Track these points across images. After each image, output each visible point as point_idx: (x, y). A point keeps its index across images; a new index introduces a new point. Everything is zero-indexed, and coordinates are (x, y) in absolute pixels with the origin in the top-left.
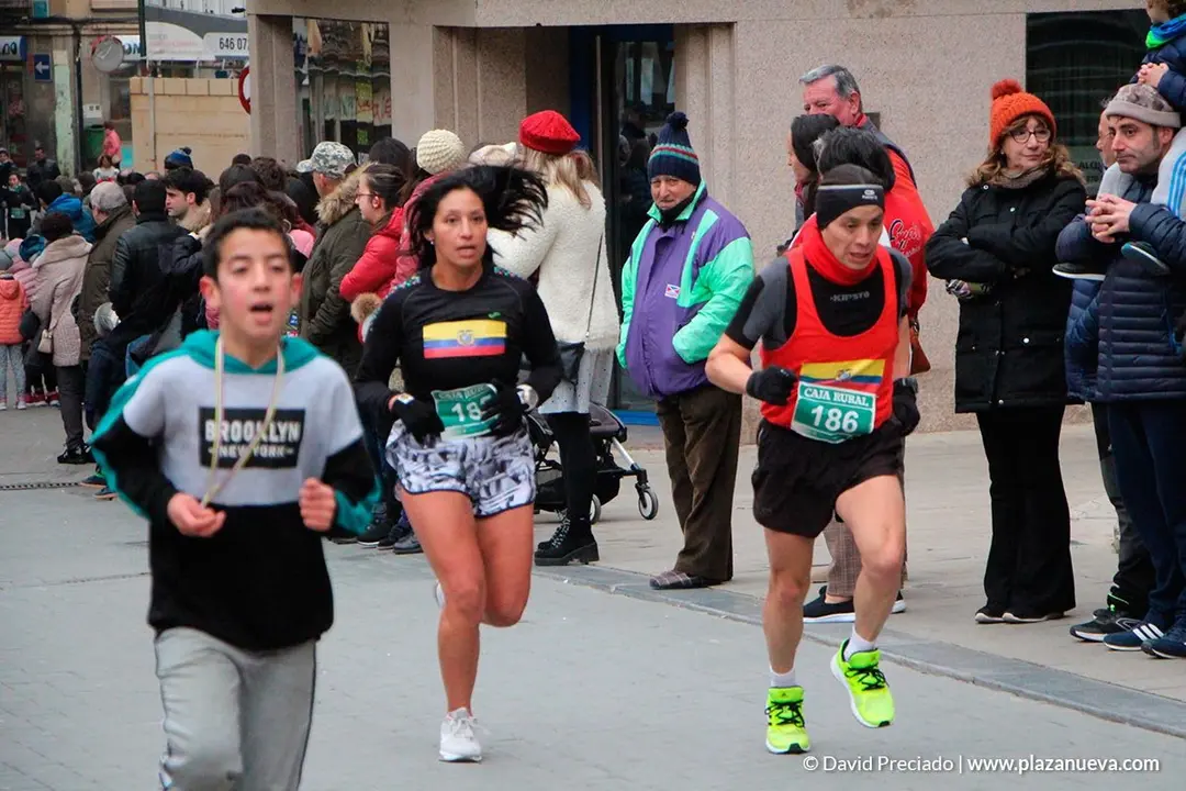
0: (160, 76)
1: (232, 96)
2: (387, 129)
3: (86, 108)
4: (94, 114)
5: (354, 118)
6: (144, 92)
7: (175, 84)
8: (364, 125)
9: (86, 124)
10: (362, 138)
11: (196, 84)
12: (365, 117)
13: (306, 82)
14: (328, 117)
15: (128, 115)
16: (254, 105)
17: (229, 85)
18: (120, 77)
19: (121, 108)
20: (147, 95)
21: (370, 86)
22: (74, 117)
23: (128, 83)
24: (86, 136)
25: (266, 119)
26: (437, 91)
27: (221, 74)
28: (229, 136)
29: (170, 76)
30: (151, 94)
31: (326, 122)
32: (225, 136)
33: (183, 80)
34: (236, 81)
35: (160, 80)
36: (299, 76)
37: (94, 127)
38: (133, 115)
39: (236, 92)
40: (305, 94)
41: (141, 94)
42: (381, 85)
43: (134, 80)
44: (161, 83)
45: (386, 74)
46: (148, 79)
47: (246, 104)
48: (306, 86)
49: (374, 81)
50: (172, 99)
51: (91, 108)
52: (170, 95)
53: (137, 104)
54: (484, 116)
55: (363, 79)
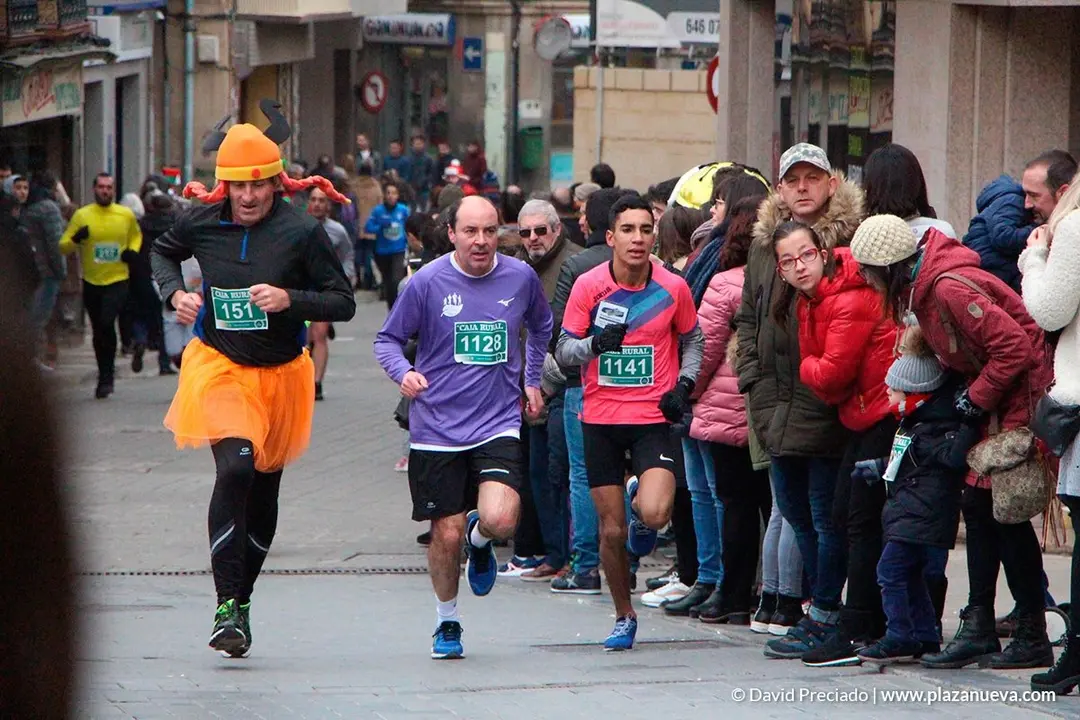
0: (611, 65)
1: (699, 92)
2: (888, 135)
3: (522, 105)
4: (533, 112)
5: (843, 122)
6: (592, 83)
7: (631, 76)
8: (857, 131)
9: (523, 125)
10: (855, 147)
11: (656, 77)
12: (859, 120)
13: (787, 75)
14: (813, 121)
15: (571, 116)
16: (722, 103)
17: (695, 78)
18: (563, 66)
19: (563, 104)
20: (594, 89)
21: (867, 81)
22: (508, 115)
23: (571, 76)
24: (520, 138)
25: (736, 122)
26: (953, 89)
27: (688, 65)
28: (694, 142)
29: (624, 66)
30: (600, 88)
31: (810, 126)
32: (688, 142)
33: (640, 71)
34: (705, 74)
35: (611, 70)
36: (779, 69)
37: (532, 129)
38: (577, 113)
39: (704, 87)
40: (785, 92)
41: (588, 87)
42: (883, 80)
43: (579, 71)
44: (613, 74)
45: (888, 67)
46: (596, 70)
47: (714, 101)
48: (786, 81)
49: (874, 75)
50: (624, 94)
51: (529, 106)
52: (622, 90)
53: (581, 100)
54: (1013, 120)
55: (860, 73)
